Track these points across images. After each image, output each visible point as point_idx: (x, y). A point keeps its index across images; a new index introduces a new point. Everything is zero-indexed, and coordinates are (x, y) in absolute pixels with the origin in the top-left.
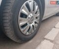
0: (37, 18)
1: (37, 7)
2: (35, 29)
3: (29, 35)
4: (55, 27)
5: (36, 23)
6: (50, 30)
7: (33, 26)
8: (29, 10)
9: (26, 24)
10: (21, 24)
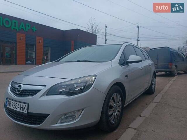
0: (119, 107)
1: (119, 96)
2: (118, 118)
3: (114, 124)
4: (140, 116)
5: (118, 111)
6: (134, 119)
7: (116, 114)
8: (114, 101)
9: (112, 114)
10: (110, 113)
